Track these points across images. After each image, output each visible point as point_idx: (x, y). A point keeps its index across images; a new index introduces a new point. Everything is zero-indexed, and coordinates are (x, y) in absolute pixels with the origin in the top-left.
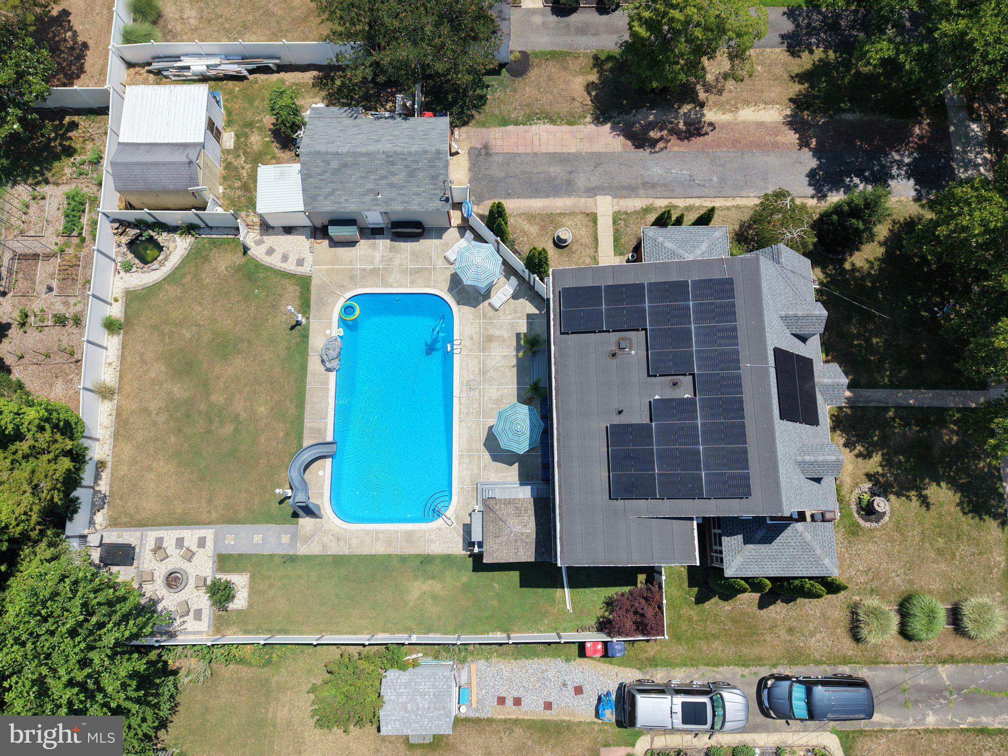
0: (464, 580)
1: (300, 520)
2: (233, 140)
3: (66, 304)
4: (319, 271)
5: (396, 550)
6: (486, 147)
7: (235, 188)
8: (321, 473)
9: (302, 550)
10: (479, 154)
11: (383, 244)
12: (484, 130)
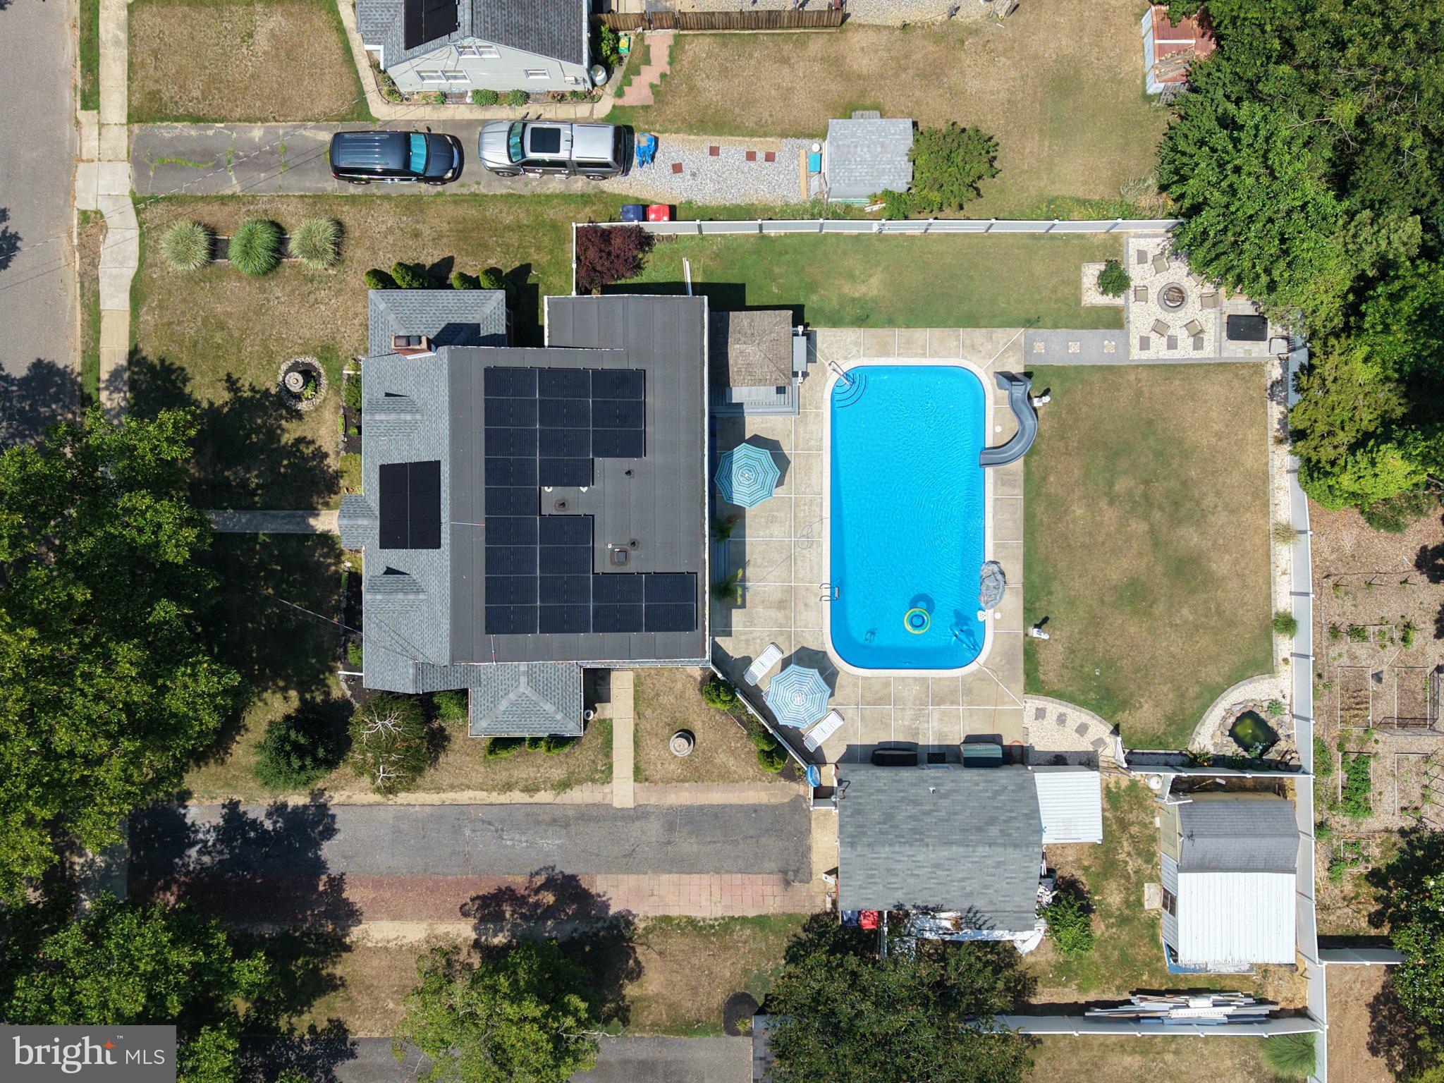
0: (814, 298)
1: (1022, 371)
2: (1146, 897)
3: (1353, 657)
4: (1014, 702)
5: (899, 334)
6: (787, 883)
7: (1139, 823)
8: (998, 429)
9: (1018, 334)
10: (796, 872)
11: (929, 737)
12: (790, 910)
